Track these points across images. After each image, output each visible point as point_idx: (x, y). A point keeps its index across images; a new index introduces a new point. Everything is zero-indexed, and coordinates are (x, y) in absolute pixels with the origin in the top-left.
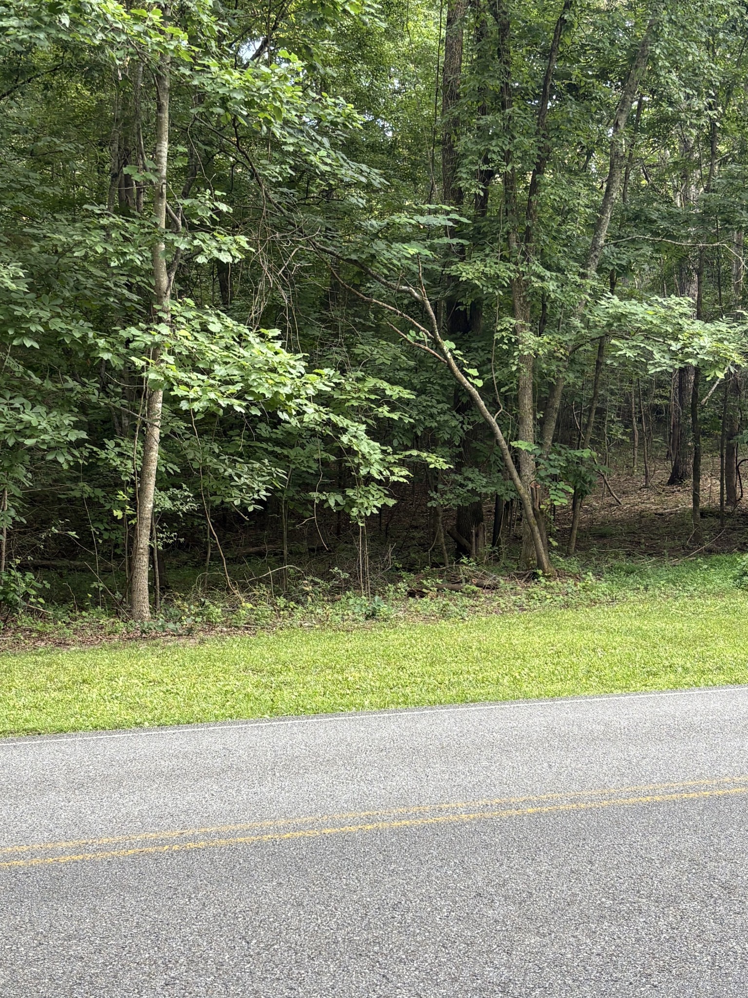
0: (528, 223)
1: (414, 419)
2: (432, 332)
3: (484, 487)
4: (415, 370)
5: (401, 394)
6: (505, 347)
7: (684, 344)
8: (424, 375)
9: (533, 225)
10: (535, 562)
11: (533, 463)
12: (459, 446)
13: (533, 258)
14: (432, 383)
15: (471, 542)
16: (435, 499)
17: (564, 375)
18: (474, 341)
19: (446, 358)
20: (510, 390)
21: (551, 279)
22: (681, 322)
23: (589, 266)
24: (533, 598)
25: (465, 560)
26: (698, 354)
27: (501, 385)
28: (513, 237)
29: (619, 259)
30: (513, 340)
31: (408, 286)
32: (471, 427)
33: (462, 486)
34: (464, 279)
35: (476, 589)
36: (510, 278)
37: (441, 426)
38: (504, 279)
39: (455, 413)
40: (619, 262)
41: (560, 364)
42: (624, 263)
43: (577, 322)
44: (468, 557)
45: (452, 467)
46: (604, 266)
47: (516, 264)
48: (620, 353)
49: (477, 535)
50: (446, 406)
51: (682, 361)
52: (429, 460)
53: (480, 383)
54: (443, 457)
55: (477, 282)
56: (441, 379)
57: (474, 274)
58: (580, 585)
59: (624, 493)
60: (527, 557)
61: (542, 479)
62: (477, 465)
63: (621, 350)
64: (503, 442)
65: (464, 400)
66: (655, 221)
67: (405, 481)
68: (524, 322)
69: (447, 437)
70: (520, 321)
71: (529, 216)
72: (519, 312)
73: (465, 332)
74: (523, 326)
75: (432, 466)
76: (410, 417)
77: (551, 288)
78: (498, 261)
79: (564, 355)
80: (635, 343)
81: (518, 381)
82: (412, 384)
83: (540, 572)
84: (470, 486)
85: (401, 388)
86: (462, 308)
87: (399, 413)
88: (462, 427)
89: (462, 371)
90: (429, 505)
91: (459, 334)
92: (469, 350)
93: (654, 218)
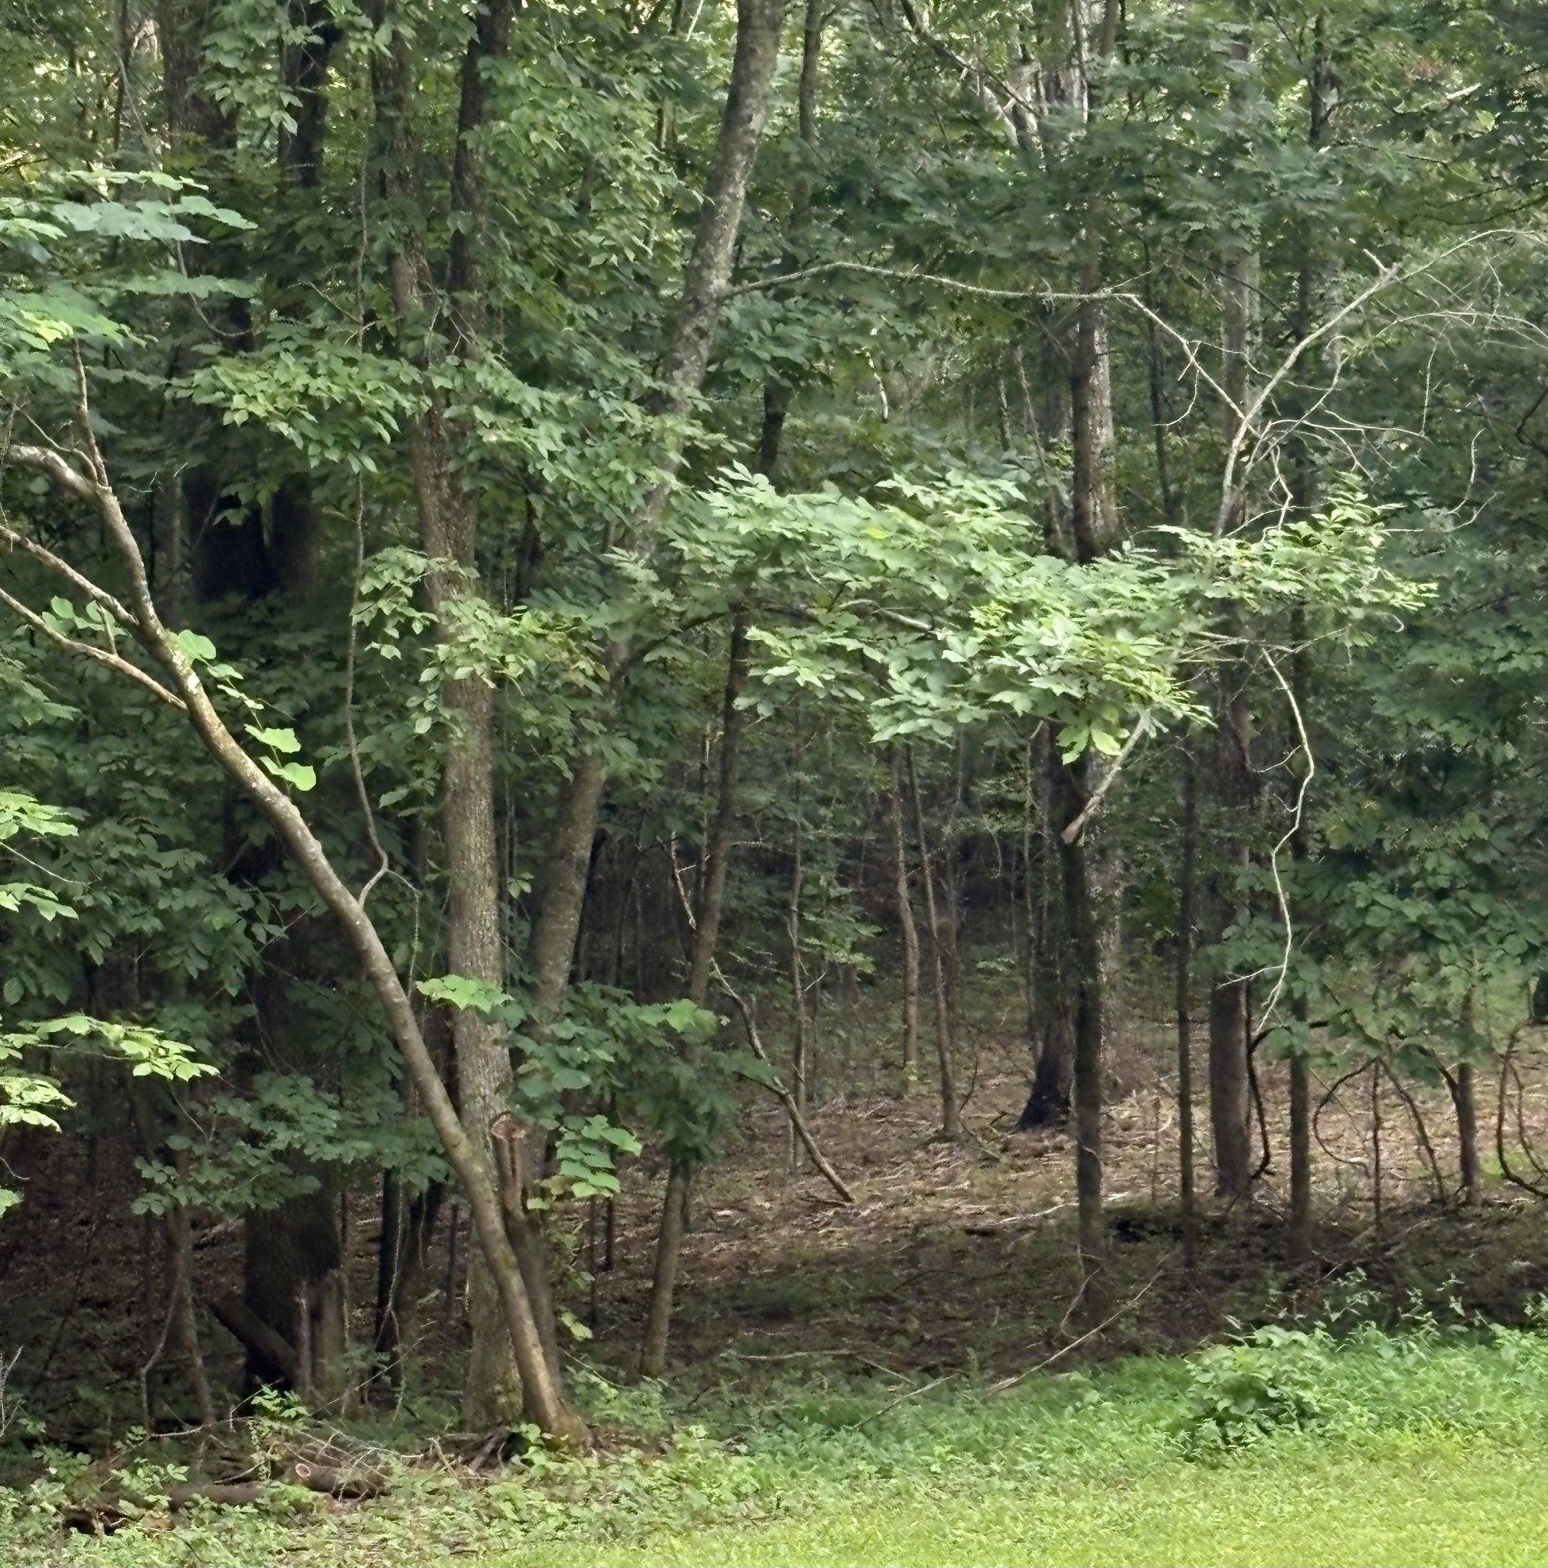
0: (458, 222)
1: (79, 908)
2: (134, 606)
3: (330, 1140)
4: (81, 733)
5: (27, 823)
6: (389, 652)
7: (990, 641)
8: (110, 751)
9: (477, 228)
10: (518, 1400)
11: (501, 1053)
12: (242, 999)
13: (480, 344)
14: (137, 777)
15: (293, 1341)
16: (160, 1189)
17: (601, 744)
18: (287, 628)
19: (182, 693)
20: (413, 798)
21: (545, 415)
22: (976, 565)
23: (679, 364)
24: (501, 1516)
25: (267, 1398)
26: (1031, 674)
27: (381, 779)
28: (408, 270)
29: (779, 340)
30: (417, 628)
31: (43, 444)
32: (279, 932)
33: (254, 1138)
34: (239, 418)
35: (307, 1495)
36: (398, 413)
37: (174, 929)
38: (378, 417)
39: (223, 883)
40: (780, 352)
41: (586, 706)
42: (796, 355)
43: (634, 565)
44: (283, 1388)
45: (213, 1071)
46: (729, 365)
47: (420, 363)
48: (777, 671)
49: (316, 1315)
50: (190, 859)
51: (981, 699)
52: (130, 1048)
53: (304, 778)
54: (183, 1038)
55: (284, 428)
56: (173, 761)
57: (272, 399)
58: (661, 1468)
59: (866, 1161)
60: (486, 1383)
61: (531, 1107)
62: (308, 1063)
63: (781, 663)
64: (392, 983)
65: (257, 835)
66: (905, 204)
67: (47, 1121)
68: (454, 565)
69: (195, 967)
70: (440, 563)
71: (462, 199)
72: (436, 528)
73: (257, 592)
74: (451, 579)
75: (140, 1071)
76: (64, 899)
77: (544, 447)
78: (357, 353)
79: (597, 679)
80: (827, 639)
81: (442, 769)
82: (66, 781)
83: (532, 1432)
84: (283, 1138)
85: (26, 800)
86: (235, 518)
87: (20, 889)
88: (248, 933)
89: (241, 737)
90: (139, 1208)
91: (234, 600)
92: (271, 659)
93: (898, 194)
